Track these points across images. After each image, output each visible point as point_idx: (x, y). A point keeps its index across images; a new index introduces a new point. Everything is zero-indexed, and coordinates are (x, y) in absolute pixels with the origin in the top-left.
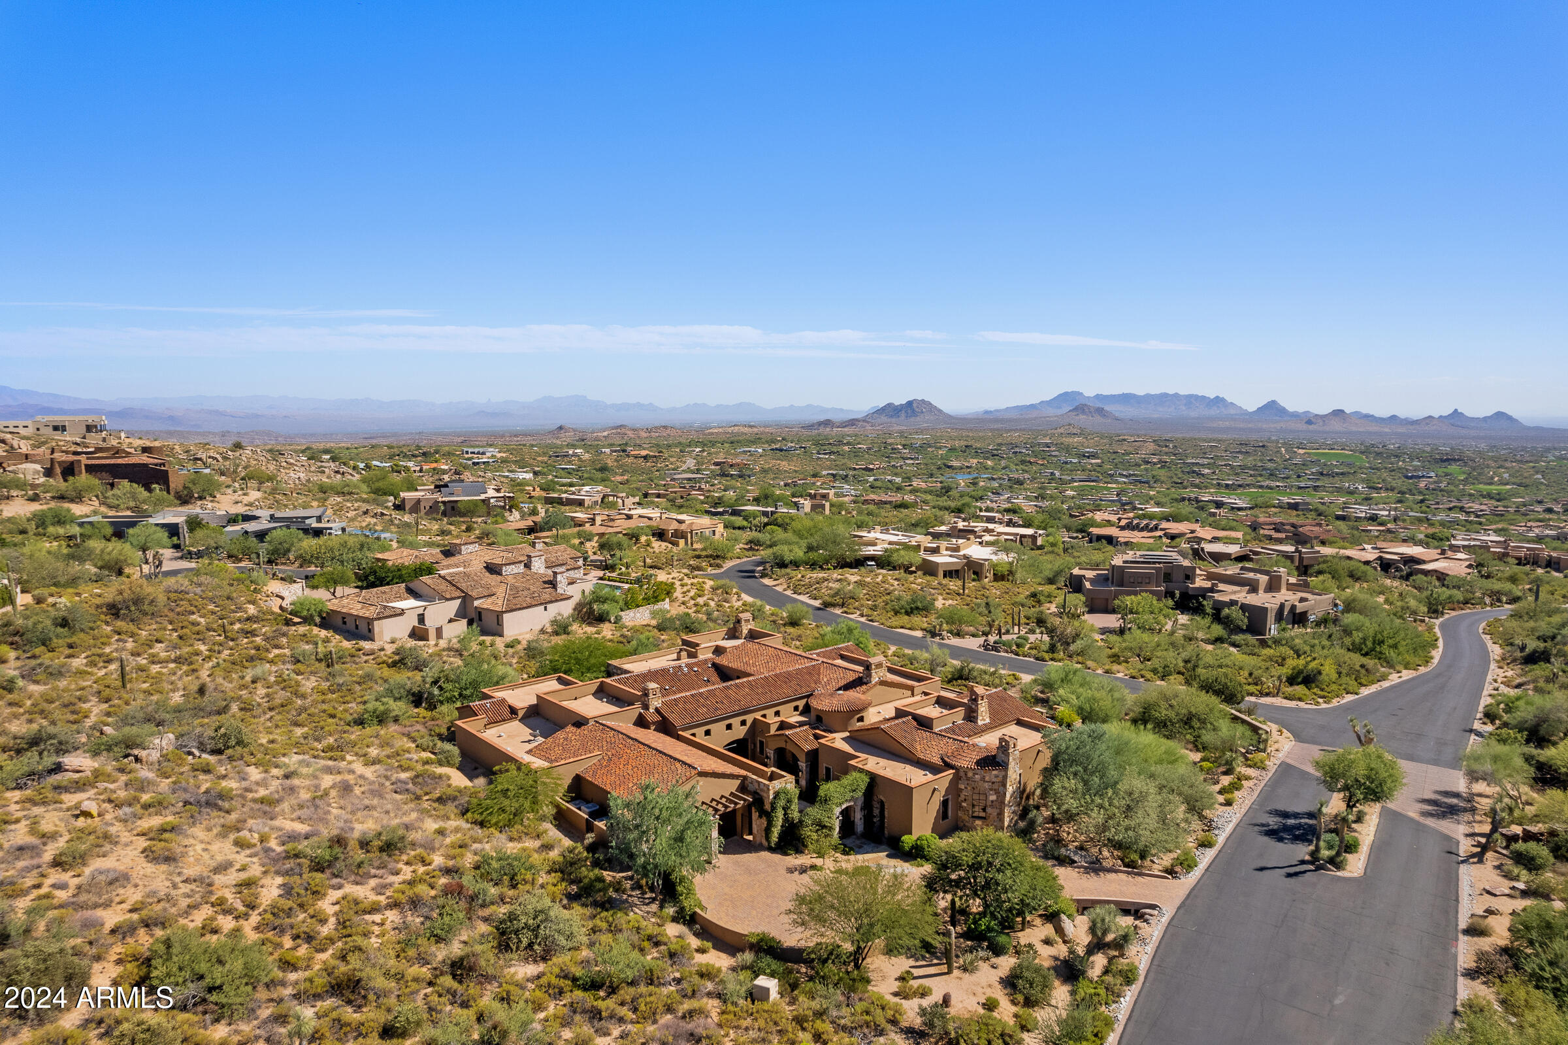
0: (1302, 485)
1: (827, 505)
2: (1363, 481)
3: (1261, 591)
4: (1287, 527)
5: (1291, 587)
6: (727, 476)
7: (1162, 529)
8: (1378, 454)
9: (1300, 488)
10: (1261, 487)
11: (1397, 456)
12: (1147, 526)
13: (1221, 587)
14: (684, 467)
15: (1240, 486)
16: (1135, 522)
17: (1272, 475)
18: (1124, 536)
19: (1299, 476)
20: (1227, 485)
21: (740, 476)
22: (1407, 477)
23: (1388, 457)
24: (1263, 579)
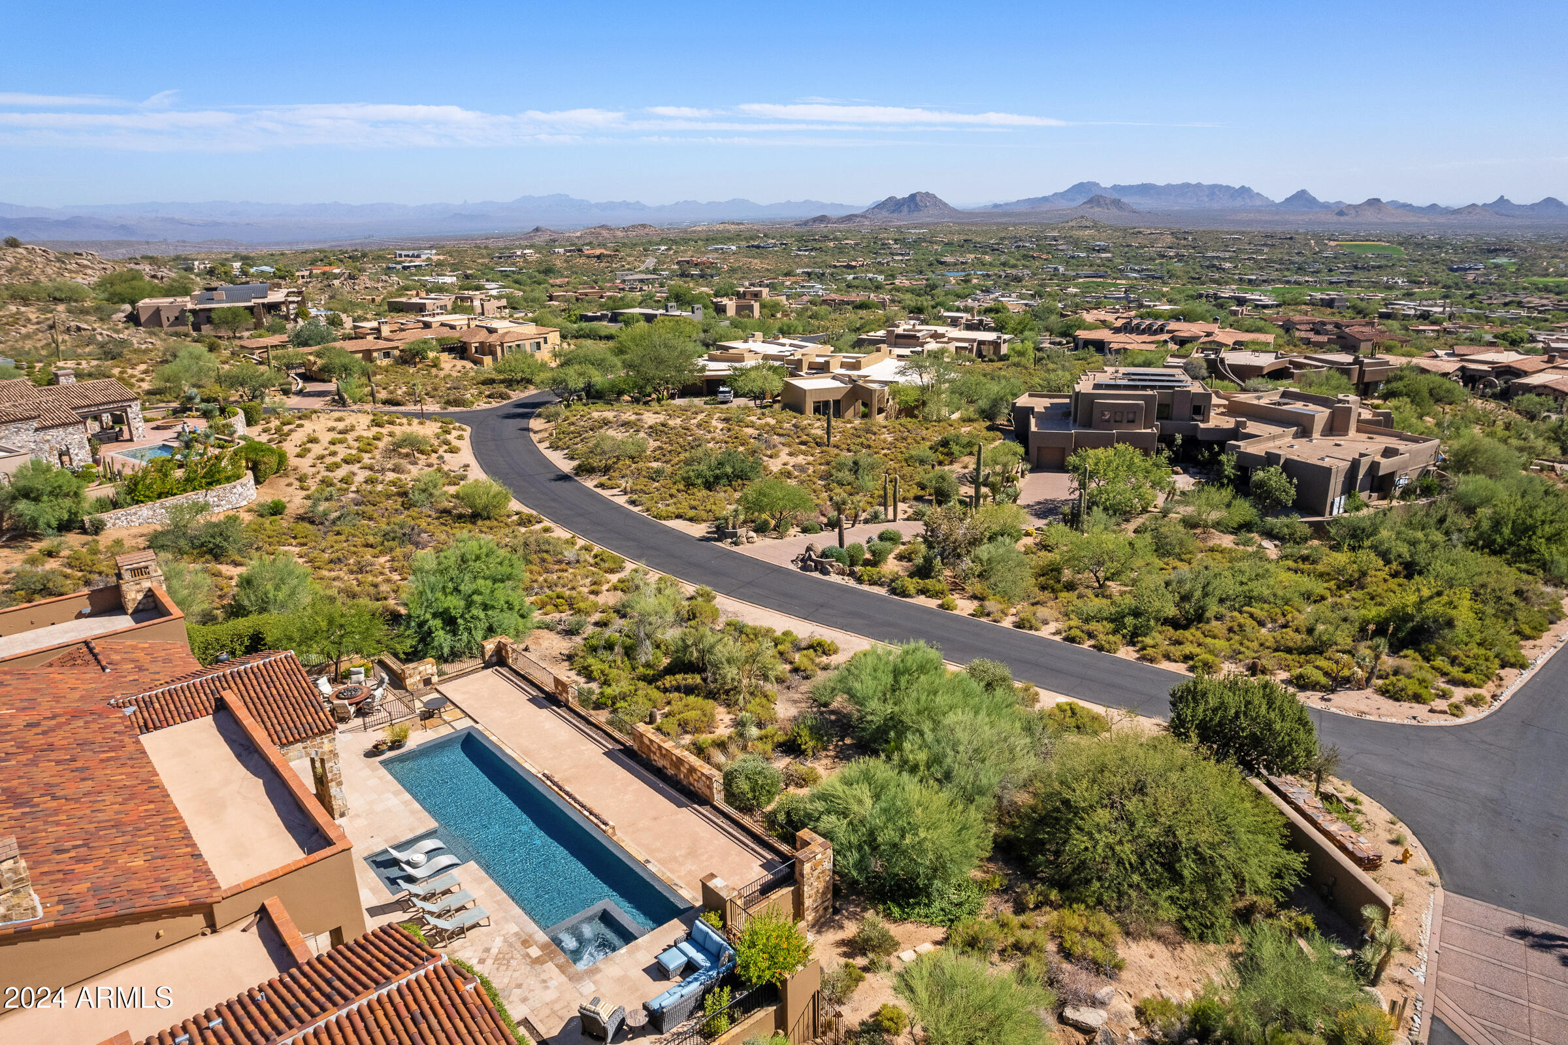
0: (1334, 279)
1: (756, 306)
2: (1402, 275)
3: (1316, 435)
4: (1329, 327)
5: (1365, 427)
6: (687, 276)
7: (1169, 332)
8: (1418, 245)
9: (1331, 283)
10: (1288, 282)
11: (1439, 247)
12: (1150, 326)
13: (1252, 427)
14: (643, 267)
15: (1264, 281)
16: (1135, 322)
17: (1300, 269)
18: (1117, 341)
19: (1330, 270)
20: (1250, 281)
21: (702, 276)
22: (1452, 270)
23: (1429, 248)
24: (1321, 414)
